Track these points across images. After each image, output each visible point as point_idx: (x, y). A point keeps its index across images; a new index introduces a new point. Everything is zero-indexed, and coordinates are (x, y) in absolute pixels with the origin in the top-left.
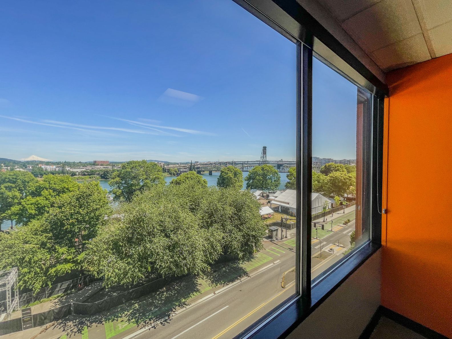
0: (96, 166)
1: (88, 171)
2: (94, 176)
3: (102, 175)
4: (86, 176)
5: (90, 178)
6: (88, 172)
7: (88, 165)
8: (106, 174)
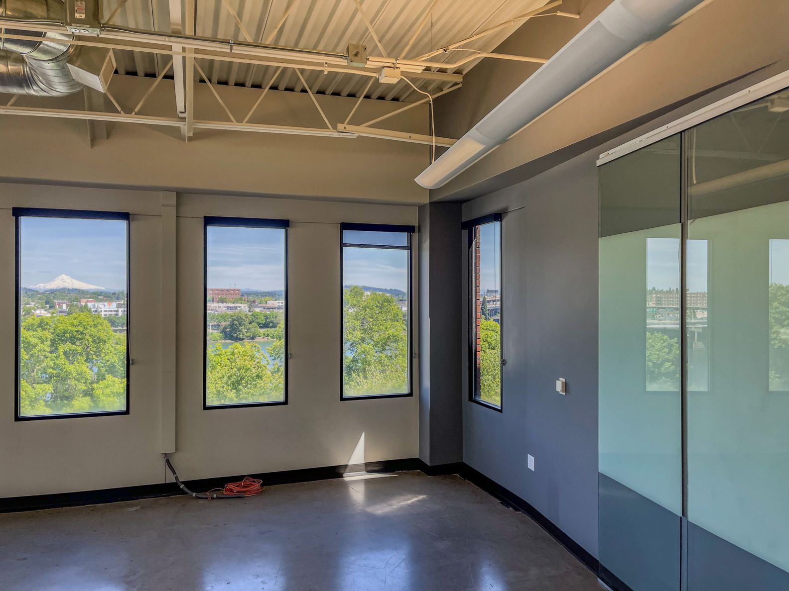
3: (225, 328)
8: (236, 325)
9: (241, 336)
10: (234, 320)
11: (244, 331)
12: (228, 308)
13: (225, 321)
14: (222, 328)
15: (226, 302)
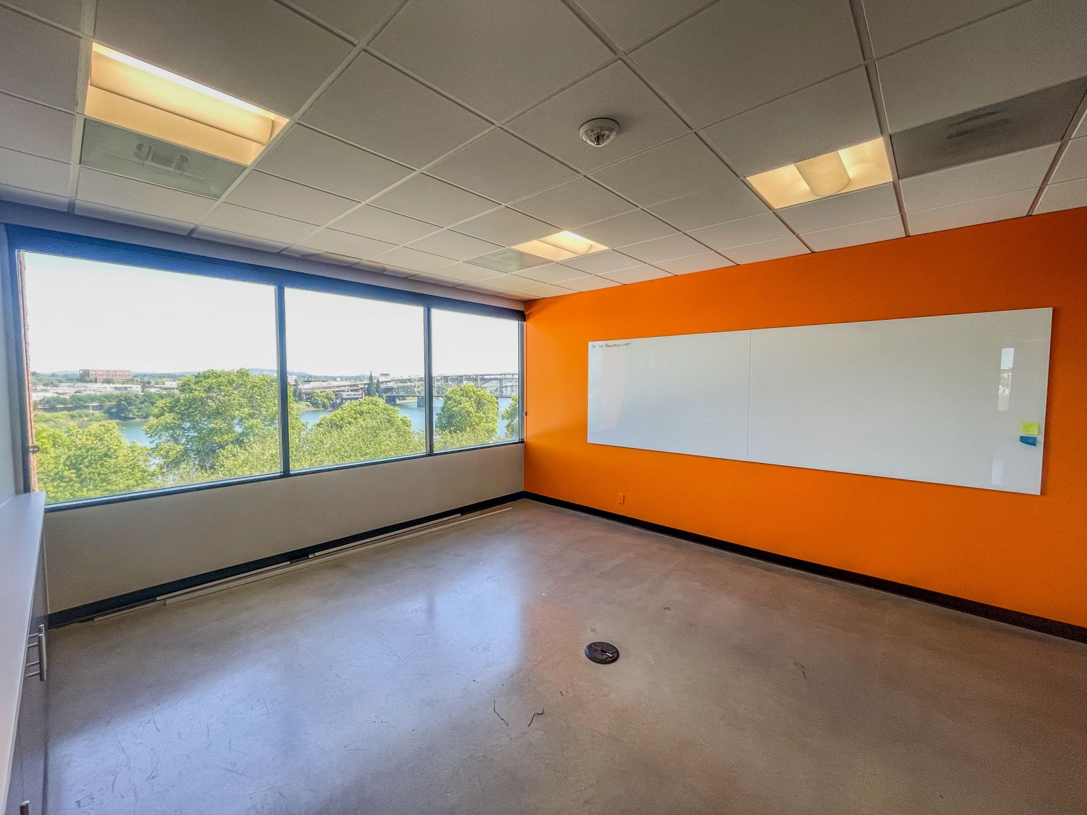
0: (88, 385)
1: (64, 399)
2: (86, 411)
3: (111, 408)
4: (60, 414)
5: (73, 417)
6: (64, 402)
7: (60, 382)
8: (124, 405)
9: (131, 416)
10: (121, 400)
11: (135, 411)
12: (116, 388)
13: (110, 401)
14: (106, 408)
15: (113, 383)
